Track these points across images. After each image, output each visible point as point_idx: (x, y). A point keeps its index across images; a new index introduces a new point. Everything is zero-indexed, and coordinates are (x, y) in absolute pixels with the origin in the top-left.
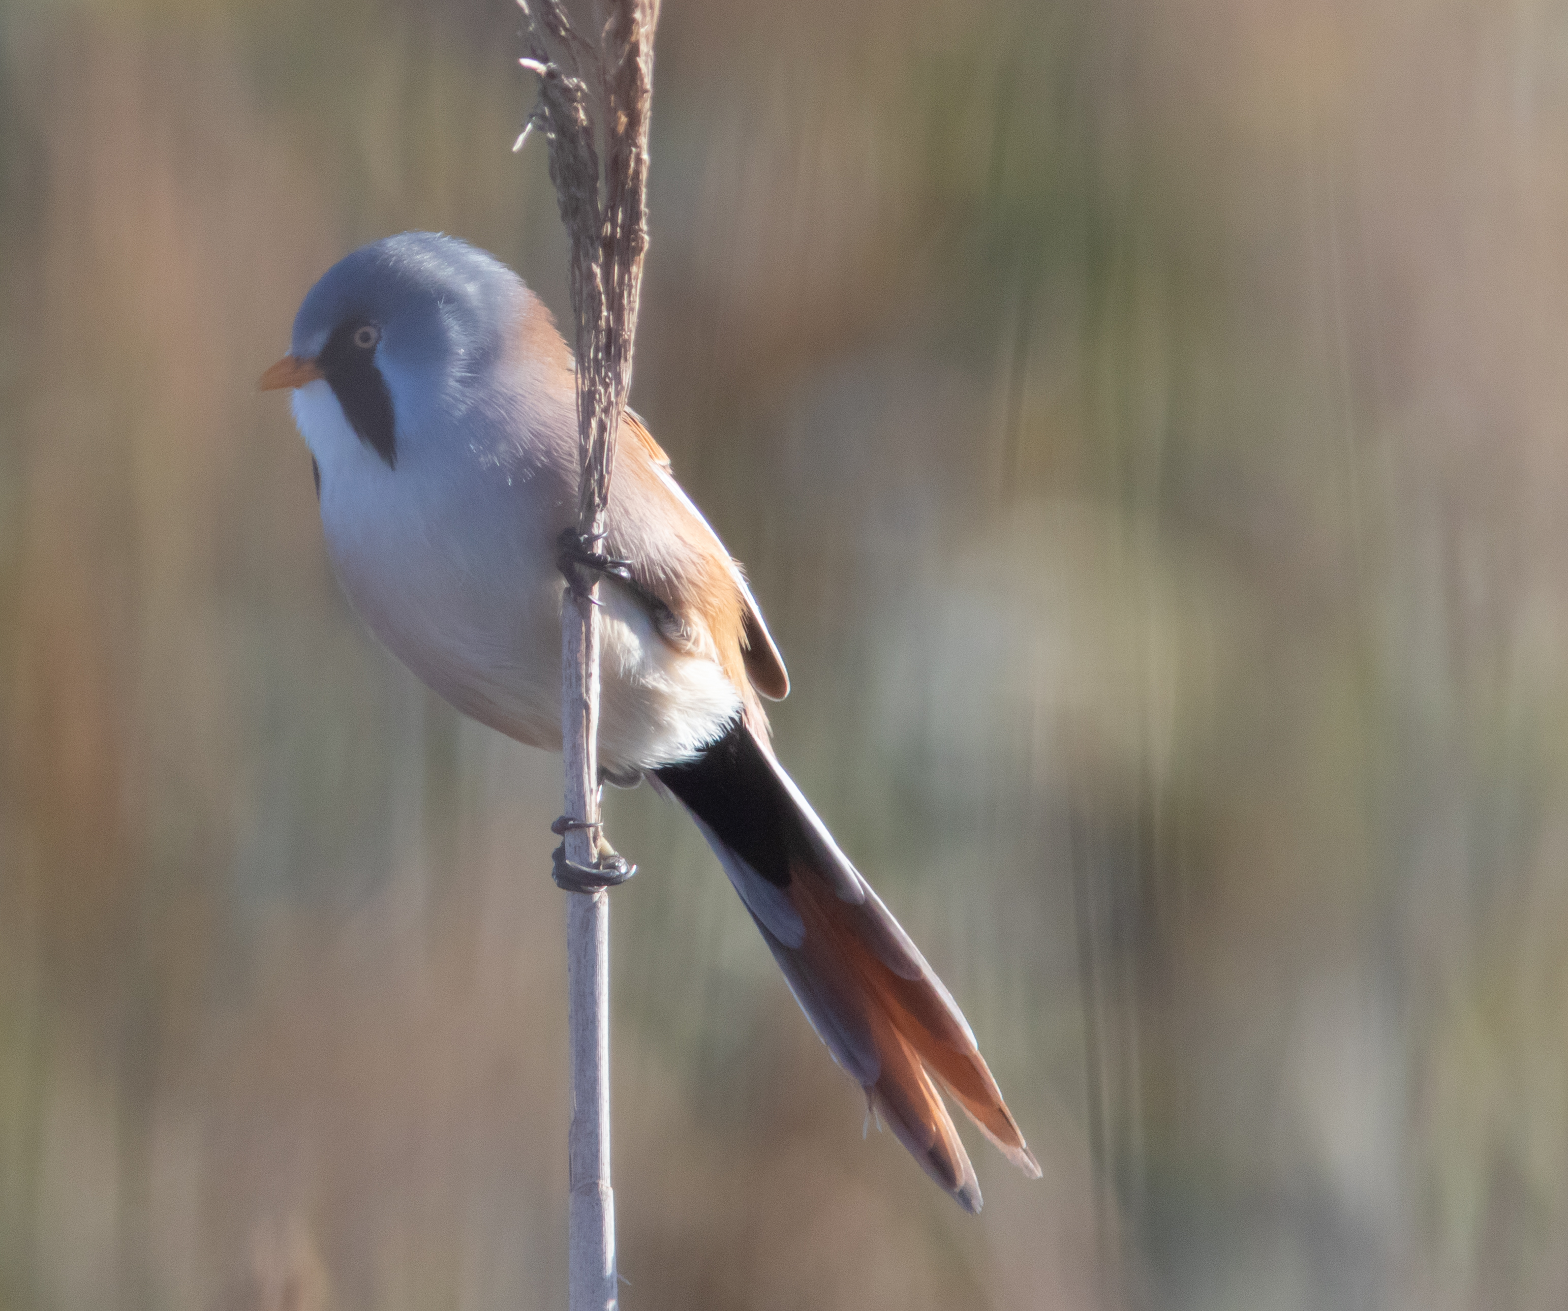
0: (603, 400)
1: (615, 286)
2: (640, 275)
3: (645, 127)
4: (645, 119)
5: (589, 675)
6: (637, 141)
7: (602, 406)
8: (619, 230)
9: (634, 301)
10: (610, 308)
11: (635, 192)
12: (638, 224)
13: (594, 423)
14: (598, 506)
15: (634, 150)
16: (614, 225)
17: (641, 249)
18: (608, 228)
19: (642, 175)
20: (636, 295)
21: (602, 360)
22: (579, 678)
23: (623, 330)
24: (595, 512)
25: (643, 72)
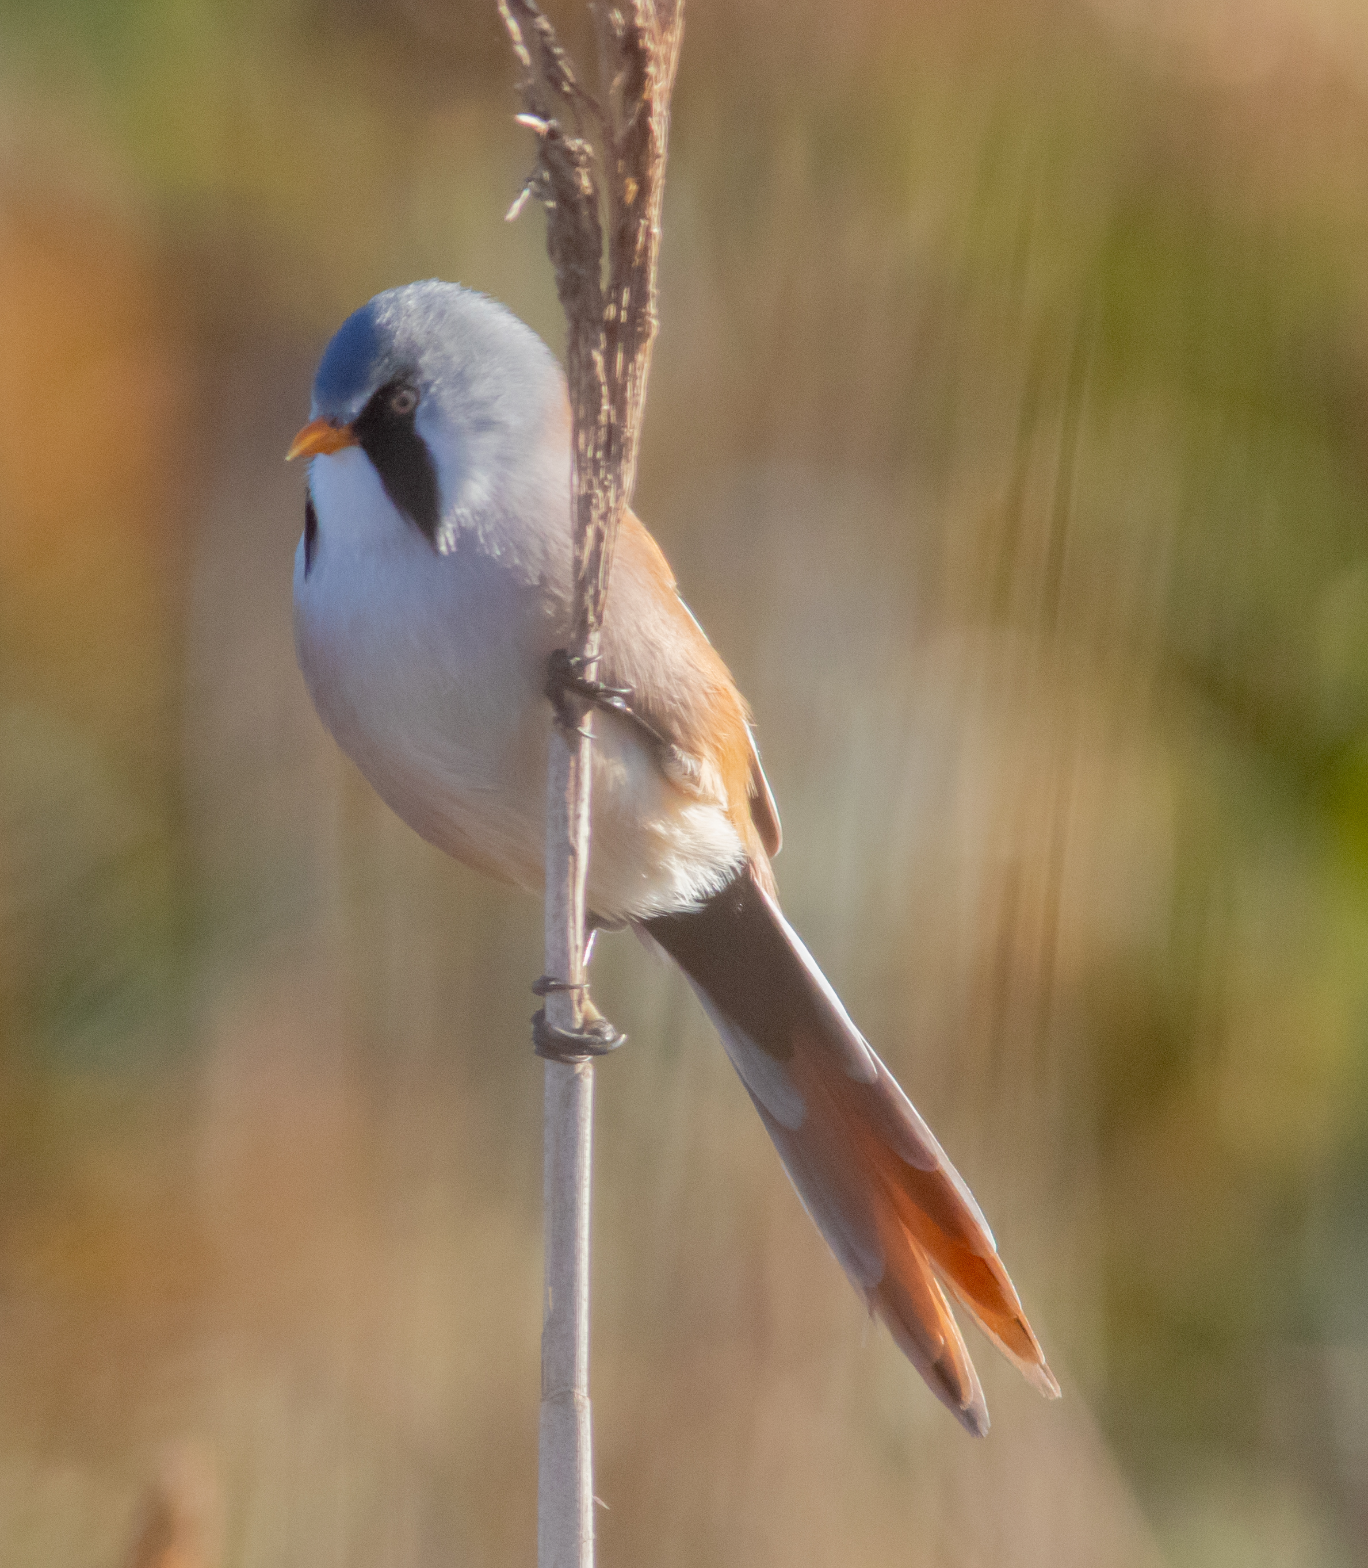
0: (601, 506)
1: (618, 376)
2: (647, 366)
3: (656, 197)
4: (657, 187)
5: (578, 817)
6: (647, 213)
7: (599, 512)
8: (623, 314)
9: (638, 394)
10: (612, 401)
11: (643, 271)
12: (645, 308)
13: (590, 531)
14: (592, 625)
15: (642, 222)
16: (619, 308)
17: (648, 335)
18: (611, 312)
19: (651, 252)
20: (641, 387)
21: (600, 459)
22: (565, 819)
23: (625, 427)
24: (589, 632)
25: (655, 134)
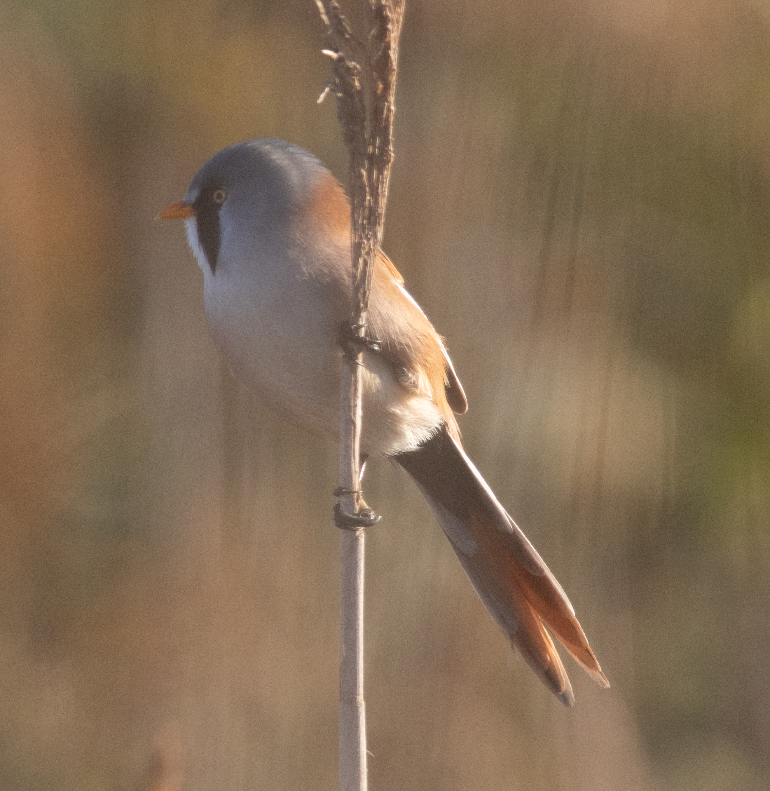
0: (366, 248)
1: (374, 182)
2: (389, 176)
3: (393, 91)
4: (393, 86)
5: (356, 406)
6: (388, 99)
7: (365, 251)
8: (376, 150)
9: (385, 190)
10: (371, 195)
11: (387, 128)
12: (388, 147)
13: (361, 261)
14: (362, 308)
15: (386, 104)
16: (374, 147)
17: (389, 161)
18: (370, 149)
19: (391, 119)
20: (386, 188)
21: (366, 224)
22: (350, 407)
23: (378, 207)
24: (360, 312)
25: (392, 59)
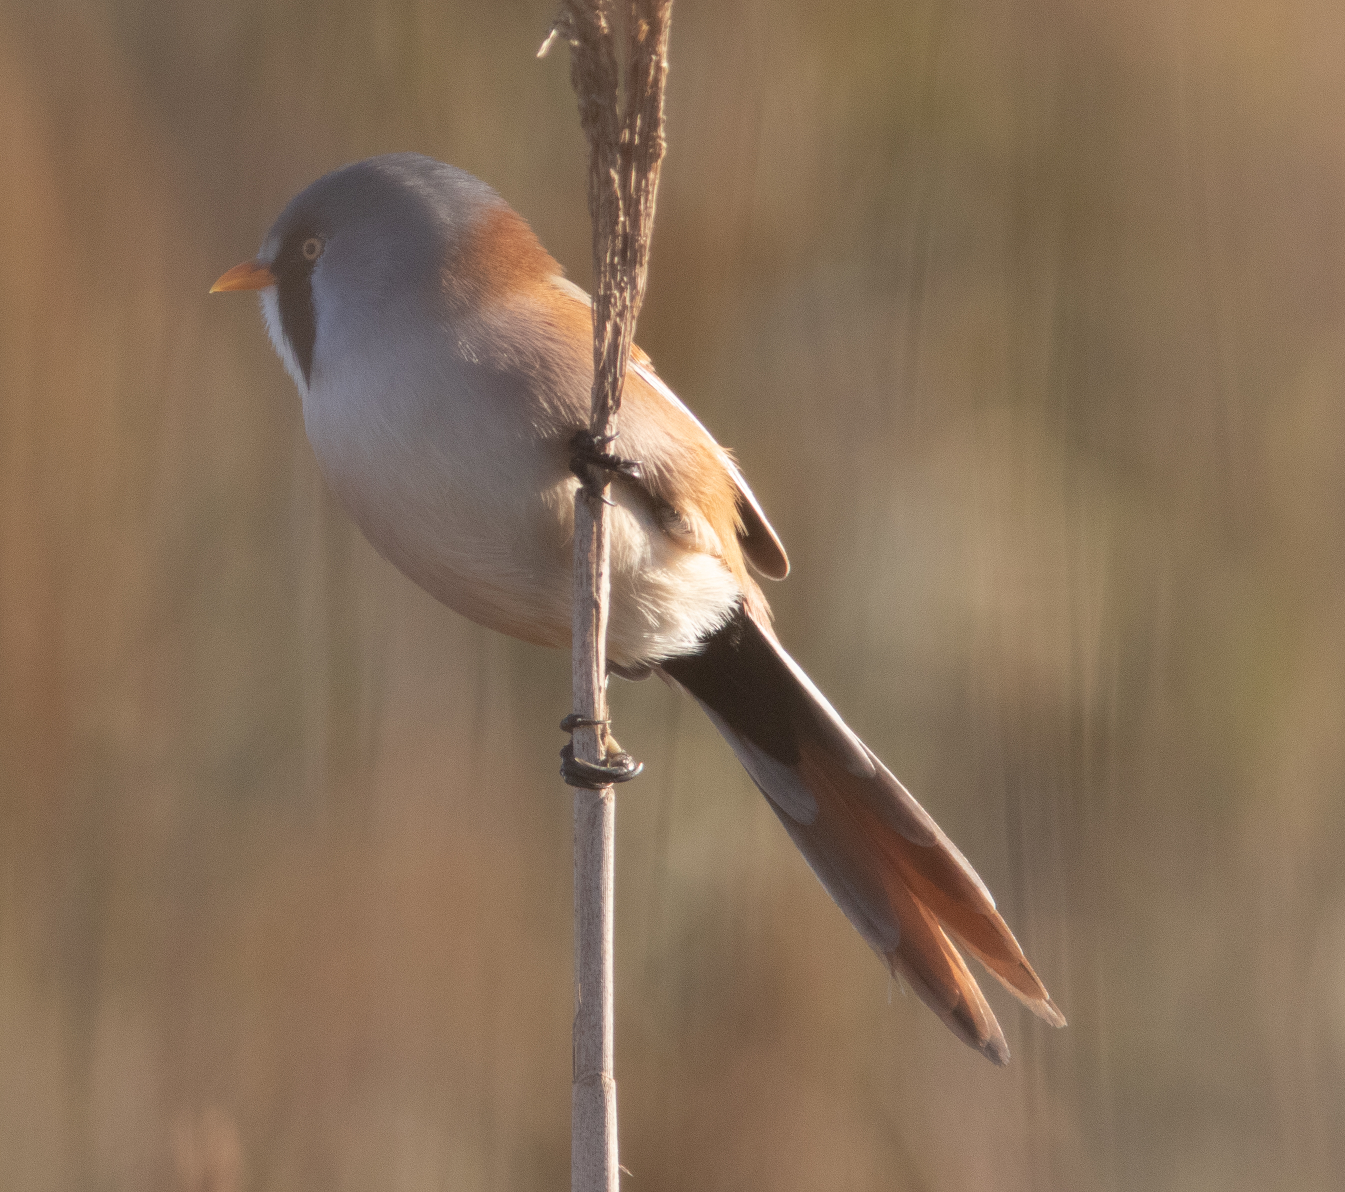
0: (618, 304)
1: (632, 192)
2: (657, 182)
3: (665, 36)
4: (666, 27)
5: (600, 575)
6: (657, 49)
7: (617, 310)
8: (637, 137)
9: (650, 206)
10: (627, 214)
11: (654, 99)
12: (656, 131)
13: (609, 327)
14: (612, 408)
15: (654, 57)
16: (632, 134)
17: (659, 156)
18: (626, 135)
19: (661, 83)
20: (653, 200)
21: (618, 264)
22: (589, 577)
23: (639, 235)
24: (608, 414)
